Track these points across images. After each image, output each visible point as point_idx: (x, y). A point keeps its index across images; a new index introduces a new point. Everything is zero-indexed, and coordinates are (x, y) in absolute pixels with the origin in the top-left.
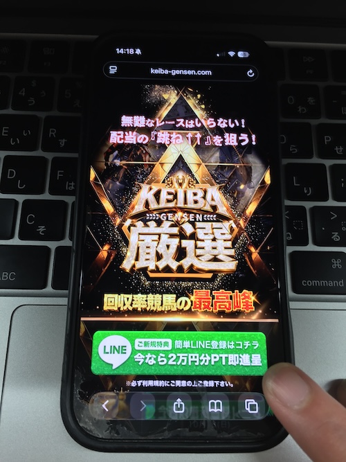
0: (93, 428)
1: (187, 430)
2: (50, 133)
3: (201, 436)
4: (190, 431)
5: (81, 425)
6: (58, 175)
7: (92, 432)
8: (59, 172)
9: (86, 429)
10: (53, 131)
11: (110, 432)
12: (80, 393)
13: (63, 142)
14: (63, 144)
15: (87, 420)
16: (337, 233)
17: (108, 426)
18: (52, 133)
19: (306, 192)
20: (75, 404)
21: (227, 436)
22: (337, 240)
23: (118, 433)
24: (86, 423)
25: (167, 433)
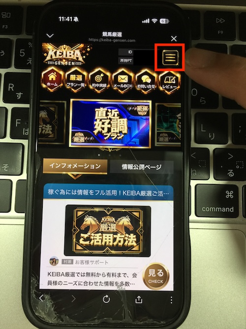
0: (45, 316)
1: (111, 319)
2: (9, 87)
3: (121, 323)
4: (113, 320)
5: (37, 314)
6: (17, 123)
7: (44, 319)
8: (17, 120)
9: (41, 317)
10: (11, 86)
11: (57, 320)
12: (35, 293)
13: (19, 95)
14: (20, 97)
15: (41, 311)
16: (232, 170)
17: (55, 316)
18: (11, 87)
19: (210, 137)
20: (32, 301)
21: (139, 323)
22: (232, 176)
23: (62, 320)
24: (40, 313)
25: (97, 321)
